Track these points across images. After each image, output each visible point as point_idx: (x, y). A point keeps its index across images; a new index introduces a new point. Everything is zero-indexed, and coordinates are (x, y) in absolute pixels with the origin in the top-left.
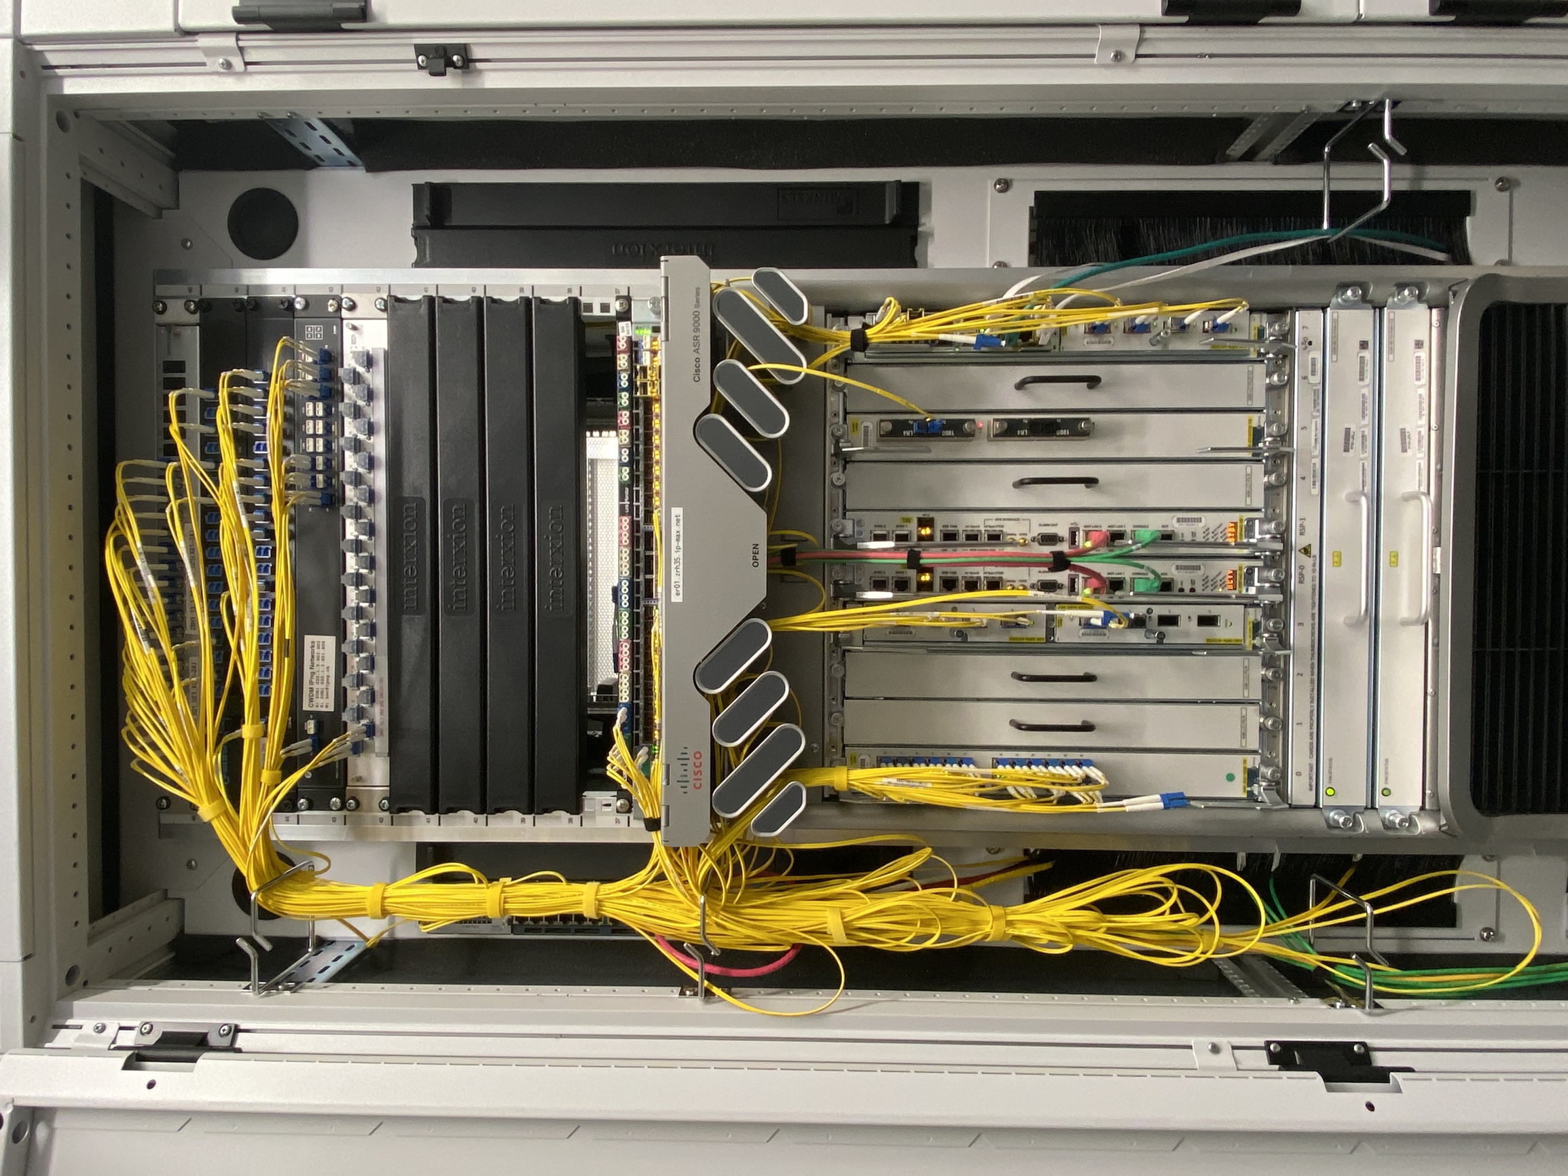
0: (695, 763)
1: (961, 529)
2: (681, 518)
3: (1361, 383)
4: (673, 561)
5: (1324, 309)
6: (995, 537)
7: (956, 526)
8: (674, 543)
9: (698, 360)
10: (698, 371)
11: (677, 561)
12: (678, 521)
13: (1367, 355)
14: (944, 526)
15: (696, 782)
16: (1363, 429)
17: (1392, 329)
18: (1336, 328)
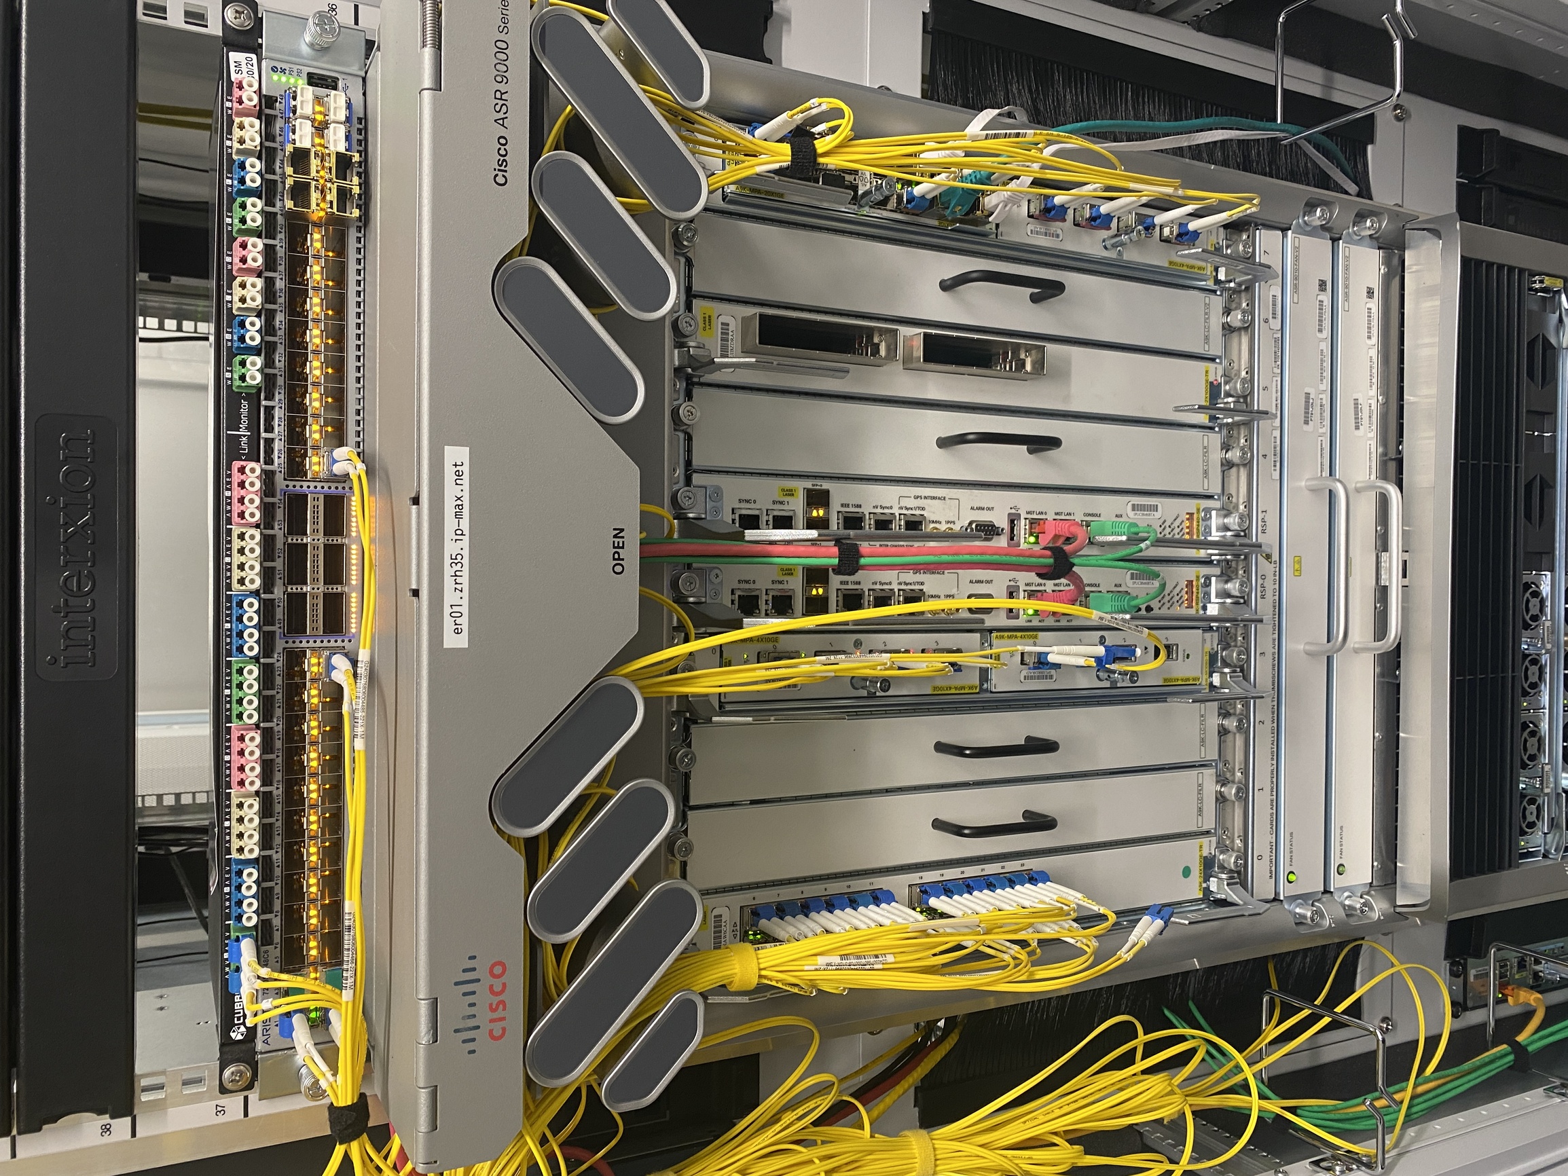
0: (491, 987)
1: (866, 510)
3: (1319, 335)
5: (1284, 230)
6: (914, 525)
7: (860, 506)
9: (503, 141)
11: (455, 560)
13: (1326, 298)
14: (842, 505)
15: (492, 1026)
16: (1321, 396)
17: (1347, 268)
18: (1296, 259)
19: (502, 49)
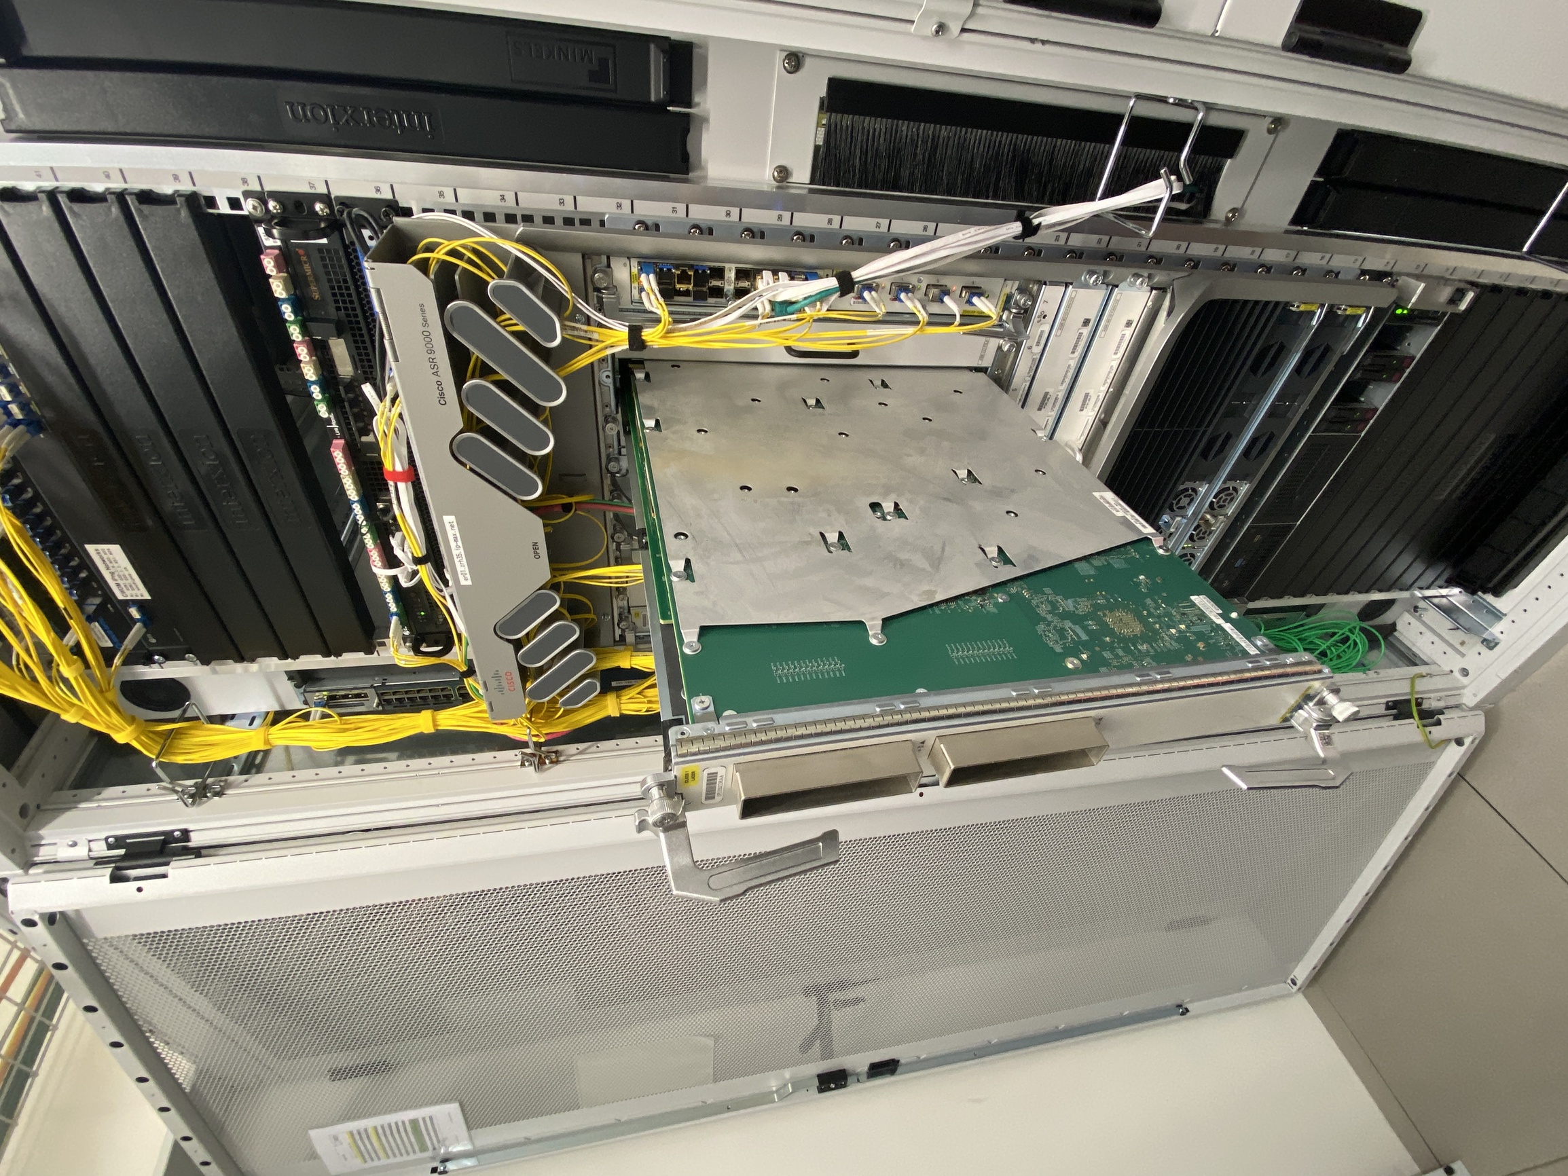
0: (507, 678)
2: (455, 524)
3: (1073, 355)
4: (455, 557)
5: (1067, 286)
8: (453, 544)
9: (439, 383)
10: (442, 394)
11: (458, 556)
12: (452, 526)
13: (1086, 331)
15: (510, 688)
16: (1058, 393)
17: (1114, 308)
18: (1069, 306)
19: (427, 336)
